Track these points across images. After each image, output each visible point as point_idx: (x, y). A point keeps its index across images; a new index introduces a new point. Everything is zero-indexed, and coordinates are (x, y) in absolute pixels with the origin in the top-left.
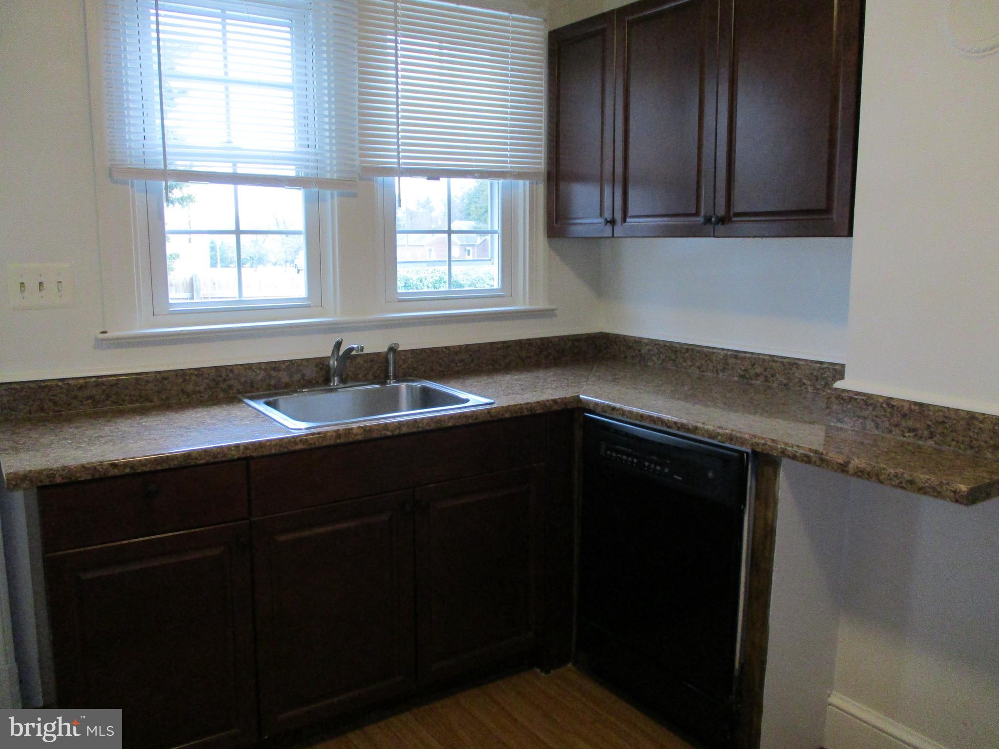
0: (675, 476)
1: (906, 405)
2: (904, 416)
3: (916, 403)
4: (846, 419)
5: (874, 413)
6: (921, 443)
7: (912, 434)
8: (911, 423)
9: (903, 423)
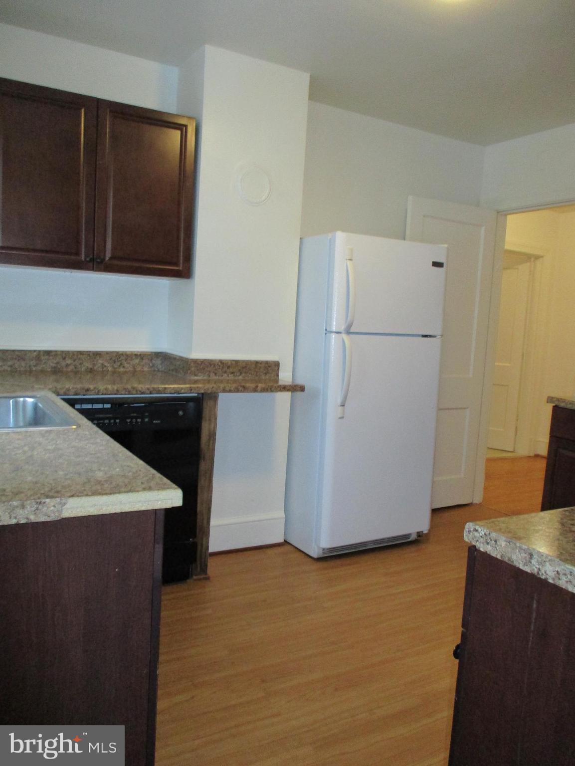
0: (154, 422)
1: (230, 363)
2: (229, 367)
3: (233, 360)
4: (200, 374)
5: (214, 368)
6: (236, 378)
7: (232, 375)
8: (231, 370)
9: (228, 371)
